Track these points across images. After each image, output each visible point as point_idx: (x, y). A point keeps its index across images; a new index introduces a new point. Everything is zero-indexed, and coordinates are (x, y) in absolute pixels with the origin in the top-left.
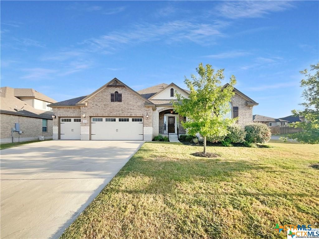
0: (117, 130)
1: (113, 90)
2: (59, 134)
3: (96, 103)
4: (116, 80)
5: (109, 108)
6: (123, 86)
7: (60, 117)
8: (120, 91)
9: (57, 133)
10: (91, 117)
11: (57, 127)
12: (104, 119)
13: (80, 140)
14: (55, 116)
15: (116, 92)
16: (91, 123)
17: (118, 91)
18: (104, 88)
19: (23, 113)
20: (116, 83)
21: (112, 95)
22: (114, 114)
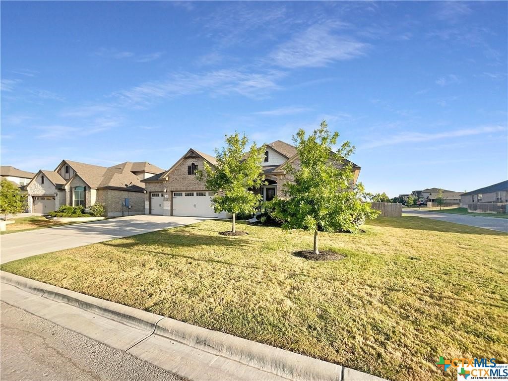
0: (195, 205)
1: (189, 162)
2: (150, 209)
3: (175, 177)
4: (191, 151)
5: (187, 182)
6: (198, 157)
7: (150, 192)
8: (196, 162)
9: (148, 208)
10: (172, 192)
11: (148, 202)
12: (184, 194)
13: (163, 215)
14: (147, 191)
15: (193, 164)
16: (172, 198)
17: (195, 163)
18: (182, 161)
19: (131, 189)
20: (192, 155)
21: (189, 167)
22: (191, 188)
